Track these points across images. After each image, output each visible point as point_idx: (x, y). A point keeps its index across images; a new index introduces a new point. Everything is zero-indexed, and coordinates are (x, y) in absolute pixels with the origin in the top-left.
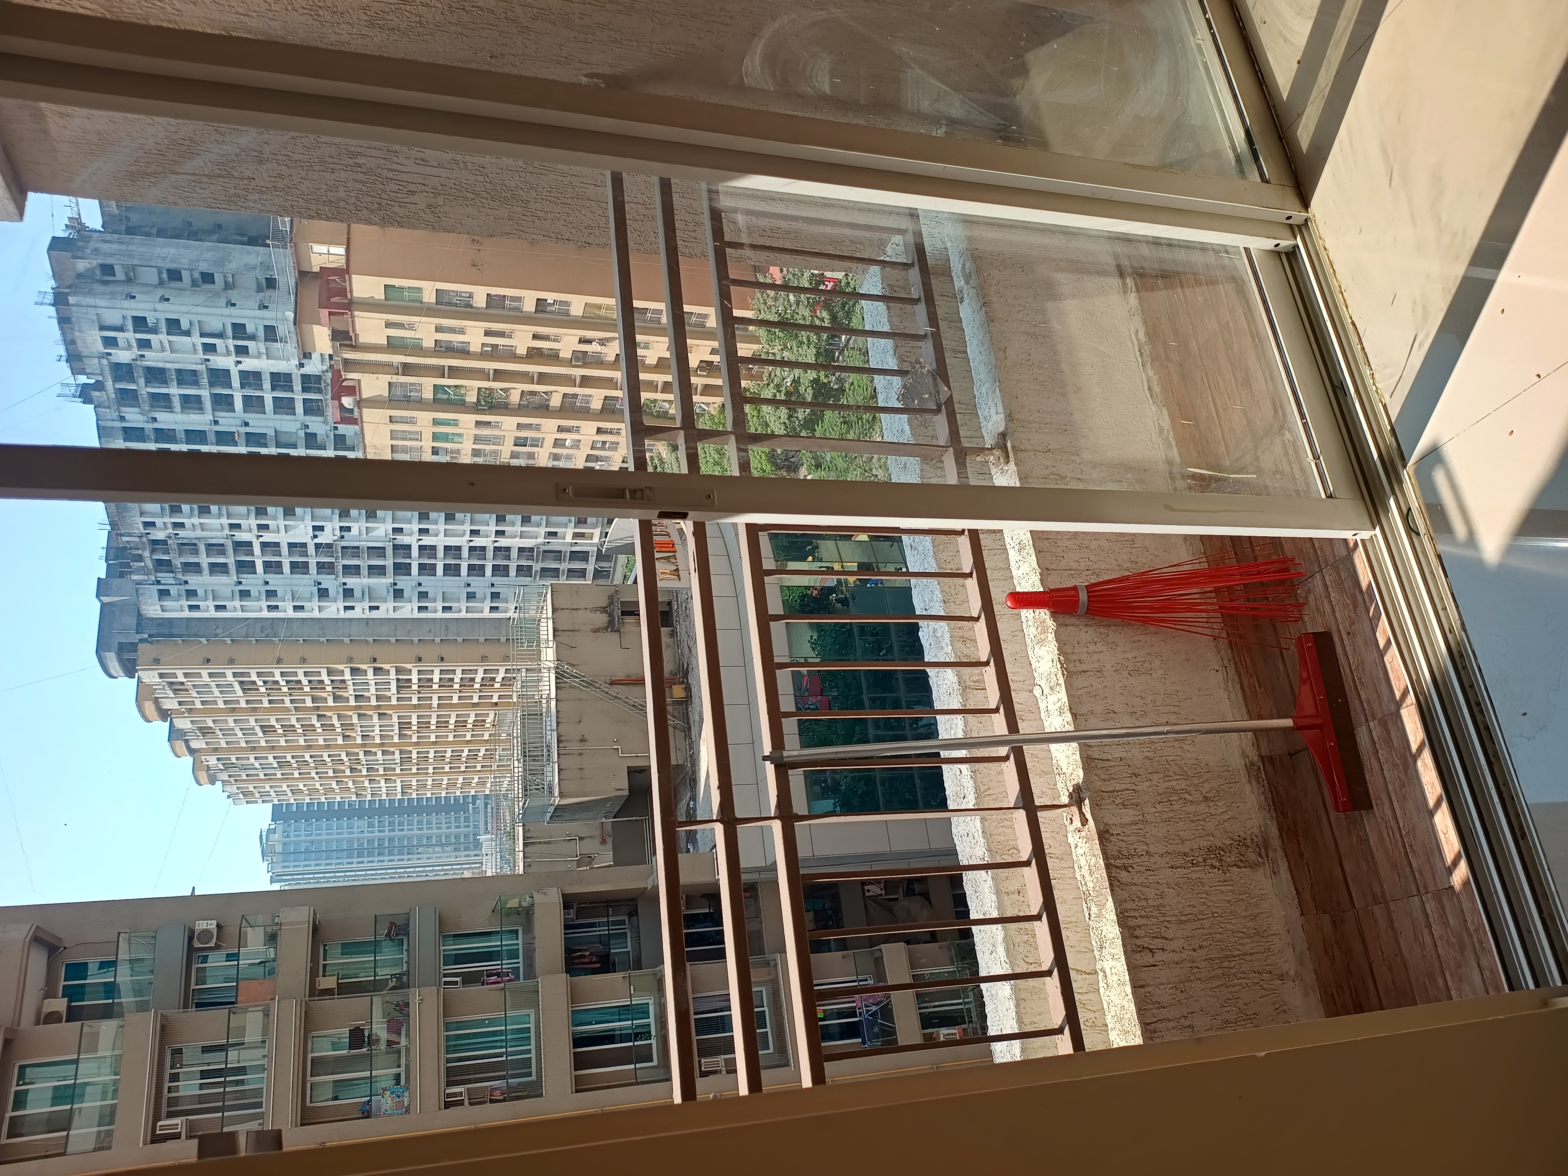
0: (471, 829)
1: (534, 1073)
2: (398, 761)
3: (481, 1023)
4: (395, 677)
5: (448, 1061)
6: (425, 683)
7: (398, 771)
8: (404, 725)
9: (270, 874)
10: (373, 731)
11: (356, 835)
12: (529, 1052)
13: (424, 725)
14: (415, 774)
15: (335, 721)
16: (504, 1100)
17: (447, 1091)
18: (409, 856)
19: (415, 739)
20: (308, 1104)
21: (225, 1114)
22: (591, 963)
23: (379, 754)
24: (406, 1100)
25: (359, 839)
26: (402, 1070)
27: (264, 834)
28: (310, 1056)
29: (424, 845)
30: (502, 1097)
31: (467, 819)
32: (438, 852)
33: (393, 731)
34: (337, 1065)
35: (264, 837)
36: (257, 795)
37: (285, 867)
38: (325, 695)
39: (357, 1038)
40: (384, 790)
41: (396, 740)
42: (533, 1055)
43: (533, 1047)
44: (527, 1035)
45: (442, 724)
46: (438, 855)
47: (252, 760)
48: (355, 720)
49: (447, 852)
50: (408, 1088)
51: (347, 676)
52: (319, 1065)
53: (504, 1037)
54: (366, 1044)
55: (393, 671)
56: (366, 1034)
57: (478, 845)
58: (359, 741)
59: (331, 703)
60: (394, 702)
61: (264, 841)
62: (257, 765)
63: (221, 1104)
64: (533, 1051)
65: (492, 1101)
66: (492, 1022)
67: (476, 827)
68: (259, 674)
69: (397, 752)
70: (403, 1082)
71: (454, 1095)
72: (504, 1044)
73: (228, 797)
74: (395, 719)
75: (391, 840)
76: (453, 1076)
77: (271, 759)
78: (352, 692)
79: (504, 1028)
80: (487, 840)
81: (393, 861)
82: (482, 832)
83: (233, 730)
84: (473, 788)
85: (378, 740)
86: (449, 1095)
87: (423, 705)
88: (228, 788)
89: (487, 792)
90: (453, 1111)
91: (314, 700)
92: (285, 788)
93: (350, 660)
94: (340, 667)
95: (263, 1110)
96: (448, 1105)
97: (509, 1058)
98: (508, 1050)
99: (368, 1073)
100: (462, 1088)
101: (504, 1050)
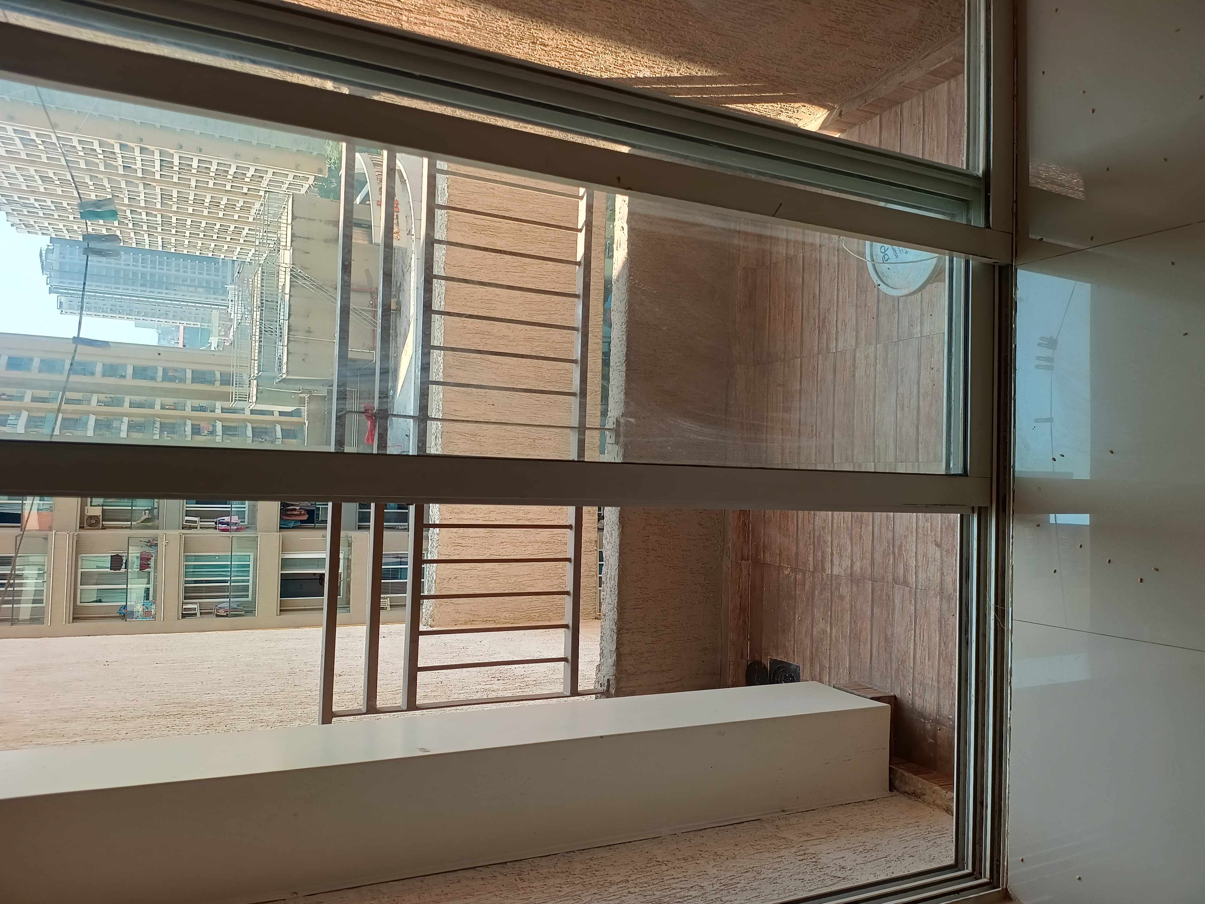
0: (220, 278)
1: (250, 596)
2: (160, 223)
3: (212, 558)
4: (159, 158)
5: (186, 582)
6: (185, 167)
7: (159, 230)
8: (165, 197)
9: (49, 286)
10: (139, 196)
11: (122, 267)
12: (248, 581)
13: (182, 199)
14: (174, 234)
15: (106, 183)
16: (227, 616)
17: (184, 607)
18: (167, 291)
19: (174, 208)
20: (78, 603)
21: (15, 606)
22: (300, 515)
23: (144, 214)
24: (153, 610)
25: (125, 270)
26: (151, 586)
27: (44, 252)
28: (80, 570)
29: (180, 284)
30: (225, 614)
31: (217, 270)
32: (190, 292)
33: (156, 199)
34: (100, 578)
35: (44, 255)
36: (38, 228)
37: (61, 282)
38: (97, 161)
39: (117, 562)
40: (147, 242)
41: (158, 206)
42: (250, 584)
43: (251, 578)
44: (248, 569)
45: (199, 201)
46: (191, 294)
47: (32, 201)
48: (123, 185)
49: (199, 293)
50: (154, 603)
51: (117, 150)
52: (86, 578)
53: (229, 569)
54: (124, 566)
55: (157, 153)
56: (124, 559)
57: (225, 292)
58: (126, 201)
59: (102, 168)
60: (157, 177)
61: (44, 258)
62: (37, 204)
63: (11, 598)
64: (251, 581)
65: (217, 616)
66: (221, 558)
67: (224, 277)
68: (38, 135)
69: (159, 216)
70: (151, 598)
71: (190, 609)
72: (229, 574)
73: (12, 225)
74: (158, 190)
75: (152, 275)
76: (189, 594)
77: (49, 203)
78: (121, 163)
79: (229, 563)
80: (232, 289)
81: (153, 292)
82: (229, 283)
83: (15, 174)
84: (223, 253)
85: (142, 204)
86: (185, 609)
87: (183, 183)
88: (11, 218)
89: (235, 258)
90: (187, 620)
91: (87, 163)
92: (61, 227)
93: (119, 137)
94: (111, 141)
95: (44, 605)
96: (184, 616)
97: (232, 584)
98: (232, 578)
99: (125, 586)
100: (196, 603)
101: (229, 578)
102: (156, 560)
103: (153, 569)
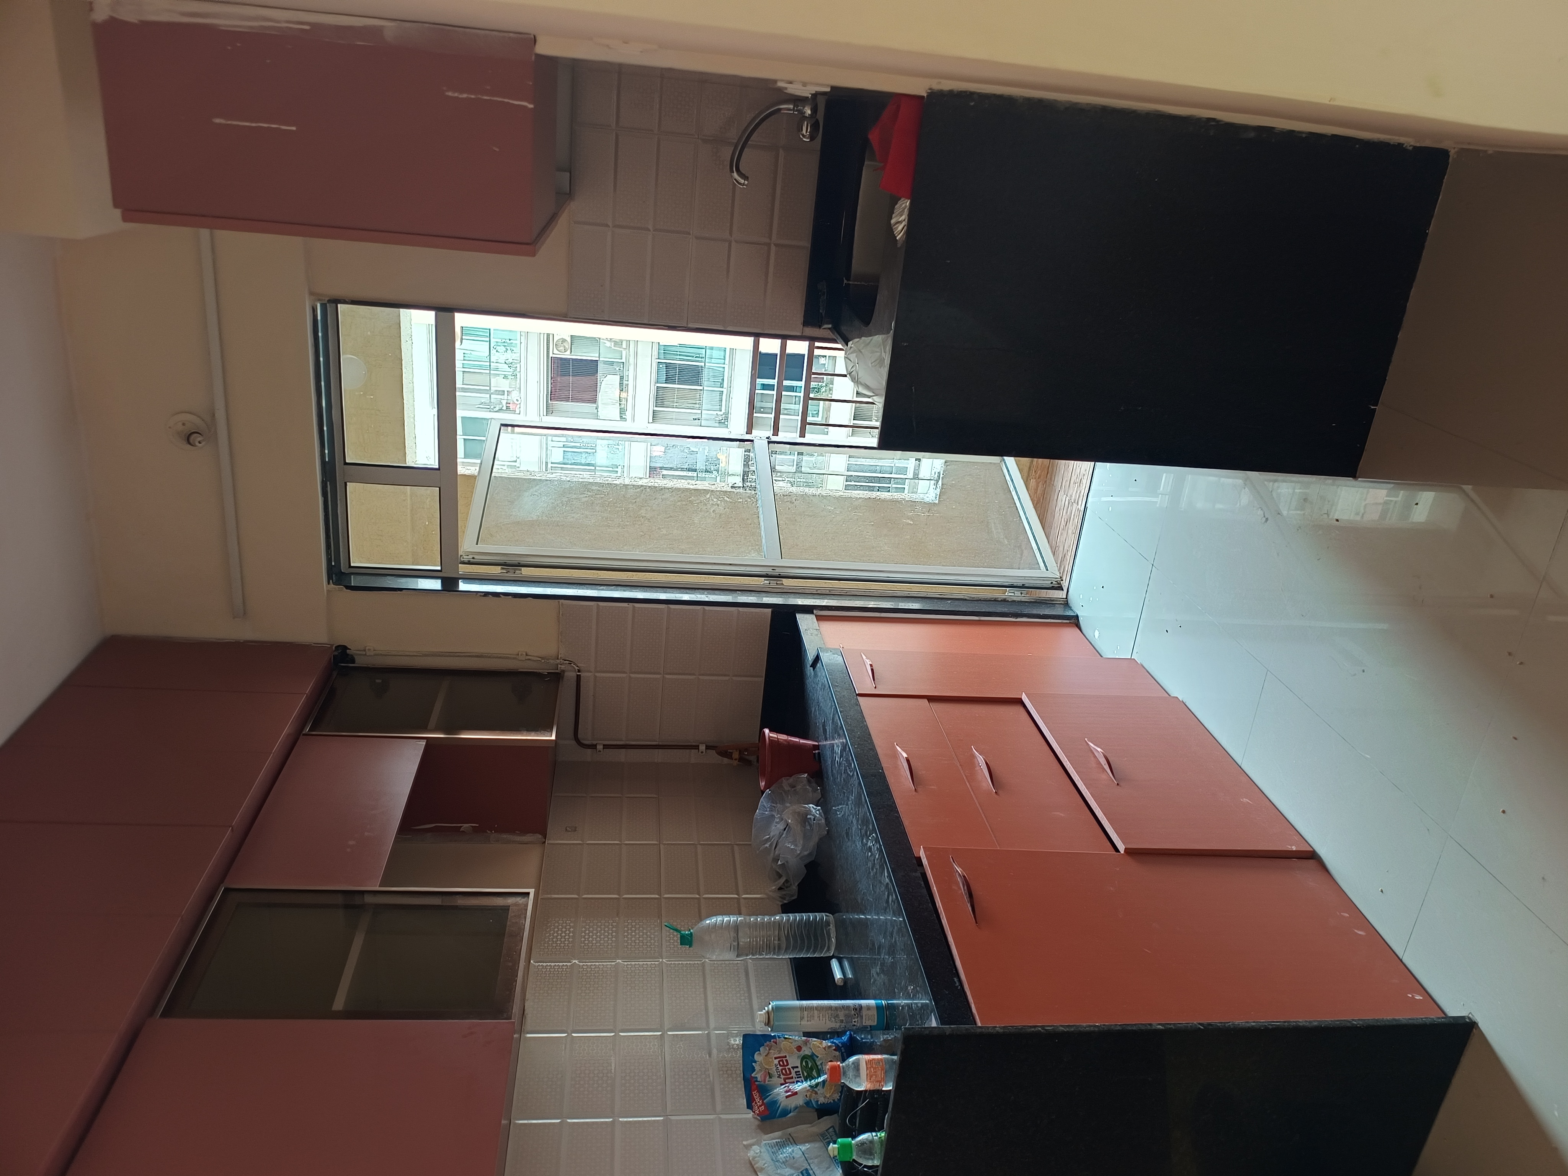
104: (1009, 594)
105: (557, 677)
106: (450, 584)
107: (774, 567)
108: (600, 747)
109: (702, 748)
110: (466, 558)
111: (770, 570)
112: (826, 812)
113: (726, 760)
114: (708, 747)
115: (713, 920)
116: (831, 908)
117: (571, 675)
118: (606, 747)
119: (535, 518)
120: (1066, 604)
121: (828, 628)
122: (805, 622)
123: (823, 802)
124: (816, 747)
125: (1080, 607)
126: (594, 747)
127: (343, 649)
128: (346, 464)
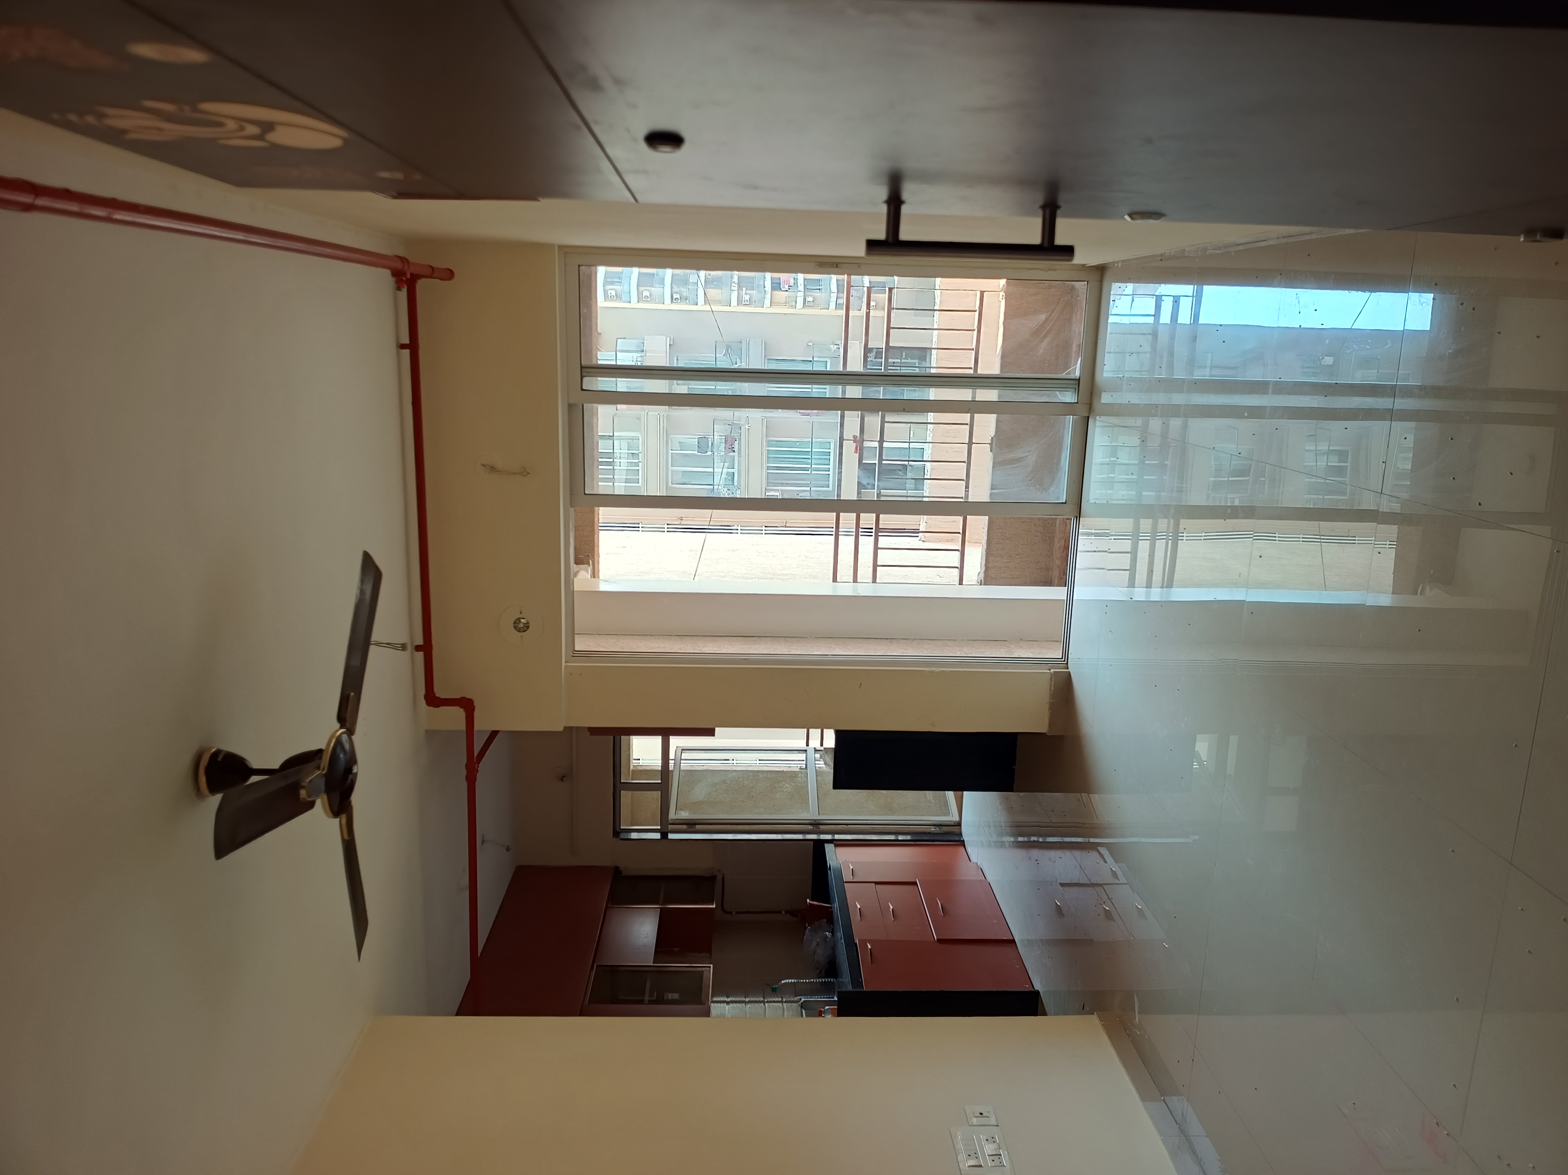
3: (793, 444)
5: (769, 469)
12: (828, 470)
26: (735, 471)
28: (670, 451)
34: (687, 461)
39: (703, 444)
42: (831, 473)
43: (831, 467)
44: (828, 456)
50: (739, 489)
52: (675, 459)
53: (810, 457)
54: (710, 449)
56: (711, 441)
64: (831, 470)
66: (801, 444)
70: (736, 484)
72: (810, 461)
76: (771, 482)
79: (810, 450)
97: (813, 472)
98: (813, 466)
99: (711, 470)
100: (778, 490)
101: (809, 466)
102: (739, 444)
103: (737, 453)
104: (933, 829)
105: (713, 878)
106: (664, 835)
107: (815, 820)
108: (734, 913)
109: (783, 912)
110: (670, 822)
111: (813, 821)
112: (833, 935)
113: (795, 919)
114: (786, 912)
115: (785, 981)
116: (836, 977)
117: (719, 877)
118: (737, 913)
119: (701, 800)
120: (961, 834)
121: (841, 851)
122: (829, 848)
123: (832, 932)
124: (831, 908)
125: (965, 838)
126: (731, 913)
127: (617, 868)
128: (621, 783)
